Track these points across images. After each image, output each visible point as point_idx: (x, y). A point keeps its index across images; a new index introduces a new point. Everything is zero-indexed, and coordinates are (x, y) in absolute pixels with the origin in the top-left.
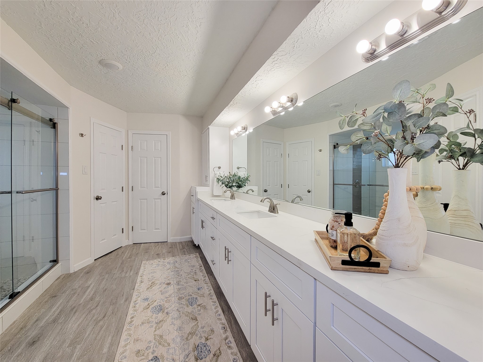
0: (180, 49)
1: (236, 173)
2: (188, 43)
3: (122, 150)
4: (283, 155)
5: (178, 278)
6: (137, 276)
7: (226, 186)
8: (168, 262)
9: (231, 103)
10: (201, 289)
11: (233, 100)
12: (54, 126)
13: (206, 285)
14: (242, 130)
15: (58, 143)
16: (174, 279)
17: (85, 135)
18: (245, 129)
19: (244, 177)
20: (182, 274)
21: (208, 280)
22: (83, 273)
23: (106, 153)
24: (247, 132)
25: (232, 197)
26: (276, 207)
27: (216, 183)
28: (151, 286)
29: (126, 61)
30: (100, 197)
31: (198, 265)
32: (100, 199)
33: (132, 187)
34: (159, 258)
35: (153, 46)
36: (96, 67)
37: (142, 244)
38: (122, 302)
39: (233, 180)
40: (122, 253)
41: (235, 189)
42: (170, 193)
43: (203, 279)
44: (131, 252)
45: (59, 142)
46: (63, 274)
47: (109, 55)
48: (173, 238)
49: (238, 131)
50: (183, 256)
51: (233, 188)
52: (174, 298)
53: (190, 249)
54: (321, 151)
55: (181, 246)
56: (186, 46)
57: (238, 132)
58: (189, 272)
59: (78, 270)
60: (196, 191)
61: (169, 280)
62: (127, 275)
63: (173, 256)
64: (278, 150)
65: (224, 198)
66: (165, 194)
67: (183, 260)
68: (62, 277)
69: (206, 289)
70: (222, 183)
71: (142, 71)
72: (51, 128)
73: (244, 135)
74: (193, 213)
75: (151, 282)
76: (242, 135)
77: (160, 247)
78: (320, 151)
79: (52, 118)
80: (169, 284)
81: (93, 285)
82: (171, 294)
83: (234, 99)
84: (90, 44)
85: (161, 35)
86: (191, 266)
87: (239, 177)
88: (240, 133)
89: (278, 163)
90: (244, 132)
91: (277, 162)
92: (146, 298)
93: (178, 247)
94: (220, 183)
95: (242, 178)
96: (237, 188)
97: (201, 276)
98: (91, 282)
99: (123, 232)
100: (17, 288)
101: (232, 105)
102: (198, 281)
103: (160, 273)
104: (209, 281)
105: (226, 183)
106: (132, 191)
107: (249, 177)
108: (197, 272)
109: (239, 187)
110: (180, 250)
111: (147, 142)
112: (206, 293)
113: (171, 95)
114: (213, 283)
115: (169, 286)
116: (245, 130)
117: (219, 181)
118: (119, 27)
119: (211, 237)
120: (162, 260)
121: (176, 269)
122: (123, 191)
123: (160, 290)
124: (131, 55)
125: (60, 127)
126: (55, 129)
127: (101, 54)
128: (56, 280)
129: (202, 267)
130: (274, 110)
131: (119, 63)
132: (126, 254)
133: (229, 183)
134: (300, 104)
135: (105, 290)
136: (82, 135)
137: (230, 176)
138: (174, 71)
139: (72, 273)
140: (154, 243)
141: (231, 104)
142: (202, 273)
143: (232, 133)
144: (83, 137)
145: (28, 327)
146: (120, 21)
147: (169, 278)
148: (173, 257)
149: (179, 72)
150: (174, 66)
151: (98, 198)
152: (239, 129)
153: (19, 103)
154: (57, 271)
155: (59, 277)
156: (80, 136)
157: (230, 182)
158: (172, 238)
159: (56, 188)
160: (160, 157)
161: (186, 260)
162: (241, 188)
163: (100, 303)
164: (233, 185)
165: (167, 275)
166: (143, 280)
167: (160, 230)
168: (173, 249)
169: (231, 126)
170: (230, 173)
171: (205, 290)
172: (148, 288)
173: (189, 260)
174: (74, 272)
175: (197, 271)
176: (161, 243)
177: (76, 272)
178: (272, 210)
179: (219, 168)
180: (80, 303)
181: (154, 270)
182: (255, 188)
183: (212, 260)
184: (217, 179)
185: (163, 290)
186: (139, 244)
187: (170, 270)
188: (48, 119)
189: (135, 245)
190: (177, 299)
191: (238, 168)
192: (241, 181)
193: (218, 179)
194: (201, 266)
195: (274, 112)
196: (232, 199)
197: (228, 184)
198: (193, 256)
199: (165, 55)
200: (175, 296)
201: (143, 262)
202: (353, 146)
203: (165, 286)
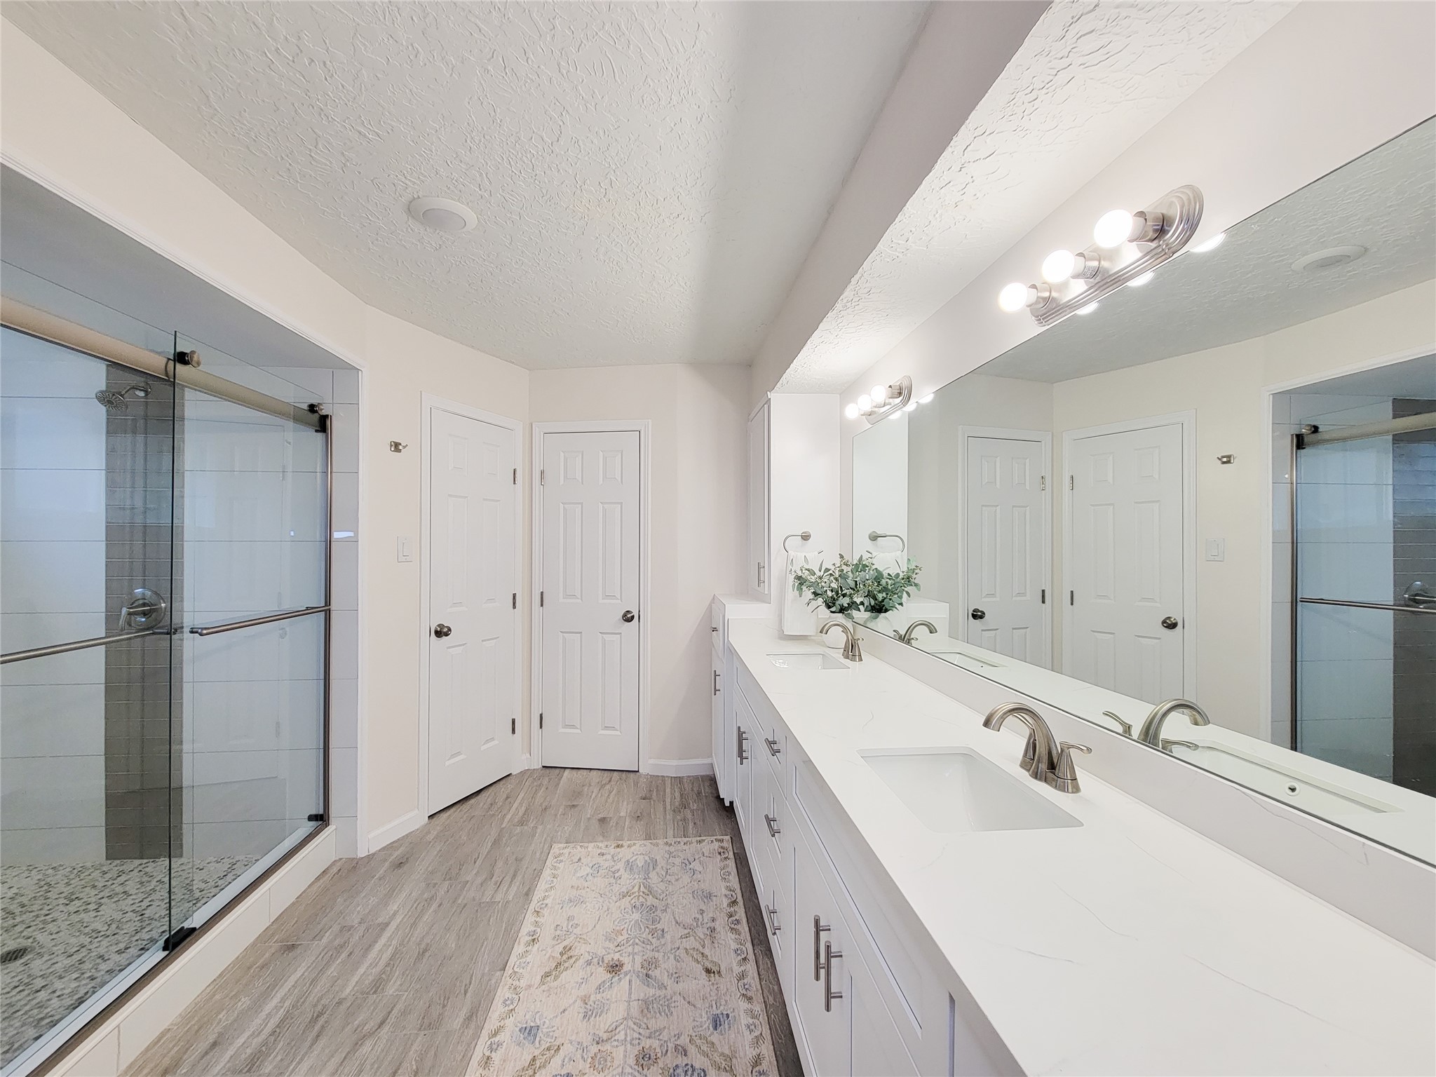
0: (641, 101)
1: (864, 558)
2: (666, 62)
3: (515, 483)
4: (1048, 481)
5: (648, 947)
6: (526, 907)
7: (829, 607)
8: (628, 861)
9: (848, 293)
10: (727, 1027)
11: (854, 280)
12: (323, 424)
13: (744, 1005)
14: (891, 400)
15: (334, 474)
16: (637, 949)
17: (404, 447)
18: (900, 394)
19: (898, 575)
20: (666, 930)
21: (753, 978)
22: (387, 864)
23: (467, 497)
24: (911, 407)
25: (852, 650)
26: (1064, 759)
27: (791, 593)
28: (557, 966)
29: (480, 190)
30: (447, 627)
31: (724, 891)
32: (447, 635)
33: (542, 593)
34: (603, 836)
35: (547, 107)
36: (405, 230)
37: (567, 771)
38: (457, 1023)
39: (853, 586)
40: (507, 798)
41: (861, 615)
42: (647, 616)
43: (737, 970)
44: (530, 799)
45: (334, 470)
46: (341, 859)
47: (425, 176)
48: (659, 763)
49: (874, 404)
50: (679, 842)
51: (854, 613)
52: (622, 1049)
53: (703, 811)
54: (1229, 462)
55: (677, 794)
56: (663, 80)
57: (876, 407)
58: (689, 921)
59: (379, 851)
60: (724, 616)
61: (619, 948)
62: (498, 897)
63: (648, 837)
64: (1027, 464)
65: (820, 650)
66: (633, 617)
67: (677, 861)
68: (335, 870)
69: (744, 1026)
70: (814, 593)
71: (537, 223)
72: (317, 431)
73: (896, 416)
74: (716, 690)
75: (561, 946)
76: (889, 417)
77: (614, 792)
78: (1224, 463)
79: (314, 402)
80: (615, 968)
81: (398, 919)
82: (614, 1026)
83: (857, 277)
84: (361, 143)
85: (562, 49)
86: (700, 893)
87: (878, 578)
88: (883, 410)
89: (1028, 513)
90: (896, 408)
91: (1022, 507)
92: (532, 1024)
93: (668, 800)
94: (808, 594)
95: (889, 574)
96: (868, 614)
97: (733, 954)
98: (395, 908)
99: (514, 731)
100: (192, 915)
101: (849, 304)
102: (716, 975)
103: (597, 906)
104: (759, 987)
105: (830, 594)
106: (542, 605)
107: (916, 571)
108: (718, 929)
109: (879, 608)
110: (674, 811)
111: (582, 455)
112: (742, 1054)
113: (642, 296)
114: (771, 999)
115: (617, 978)
116: (901, 398)
117: (804, 588)
118: (420, 49)
119: (767, 817)
120: (612, 850)
121: (650, 900)
122: (514, 607)
123: (582, 993)
124: (489, 164)
125: (337, 426)
126: (324, 434)
127: (403, 180)
128: (318, 879)
129: (736, 908)
130: (1046, 298)
131: (463, 203)
132: (515, 805)
133: (838, 593)
134: (1207, 242)
135: (425, 951)
136: (396, 447)
137: (844, 567)
138: (638, 205)
139: (362, 858)
140: (599, 772)
141: (845, 301)
142: (737, 936)
143: (852, 411)
144: (400, 451)
145: (181, 1071)
146: (414, 18)
147: (620, 938)
148: (647, 843)
149: (655, 204)
150: (635, 182)
151: (441, 632)
152: (878, 394)
153: (199, 364)
154: (324, 849)
155: (327, 869)
156: (393, 449)
157: (842, 591)
158: (652, 761)
159: (326, 605)
160: (618, 503)
161: (686, 863)
162: (882, 614)
163: (395, 1011)
164: (853, 603)
165: (616, 923)
166: (539, 930)
167: (618, 733)
168: (652, 802)
169: (848, 389)
170: (842, 557)
171: (738, 1032)
172: (547, 975)
173: (696, 865)
174: (367, 854)
175: (717, 925)
176: (620, 773)
177: (373, 854)
178: (1043, 766)
179: (806, 537)
180: (343, 996)
181: (579, 892)
182: (937, 612)
183: (771, 908)
184: (795, 578)
185: (592, 998)
186: (558, 770)
187: (630, 898)
188: (305, 407)
189: (548, 770)
190: (632, 1061)
191: (874, 538)
192: (885, 589)
193: (799, 578)
194: (734, 903)
195: (1047, 308)
196: (850, 657)
197: (834, 599)
198: (710, 845)
199: (595, 141)
200: (628, 1039)
201: (556, 848)
202: (1393, 435)
203: (601, 974)
